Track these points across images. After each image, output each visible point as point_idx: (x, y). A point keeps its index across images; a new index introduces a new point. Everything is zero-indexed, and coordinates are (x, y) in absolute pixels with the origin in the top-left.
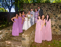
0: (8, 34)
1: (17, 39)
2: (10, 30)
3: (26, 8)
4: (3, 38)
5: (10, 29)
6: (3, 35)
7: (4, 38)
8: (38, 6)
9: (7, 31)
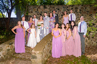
0: (11, 50)
1: (23, 57)
2: (13, 45)
3: (34, 12)
4: (3, 57)
5: (12, 43)
6: (4, 52)
7: (5, 56)
8: (50, 9)
9: (8, 47)
